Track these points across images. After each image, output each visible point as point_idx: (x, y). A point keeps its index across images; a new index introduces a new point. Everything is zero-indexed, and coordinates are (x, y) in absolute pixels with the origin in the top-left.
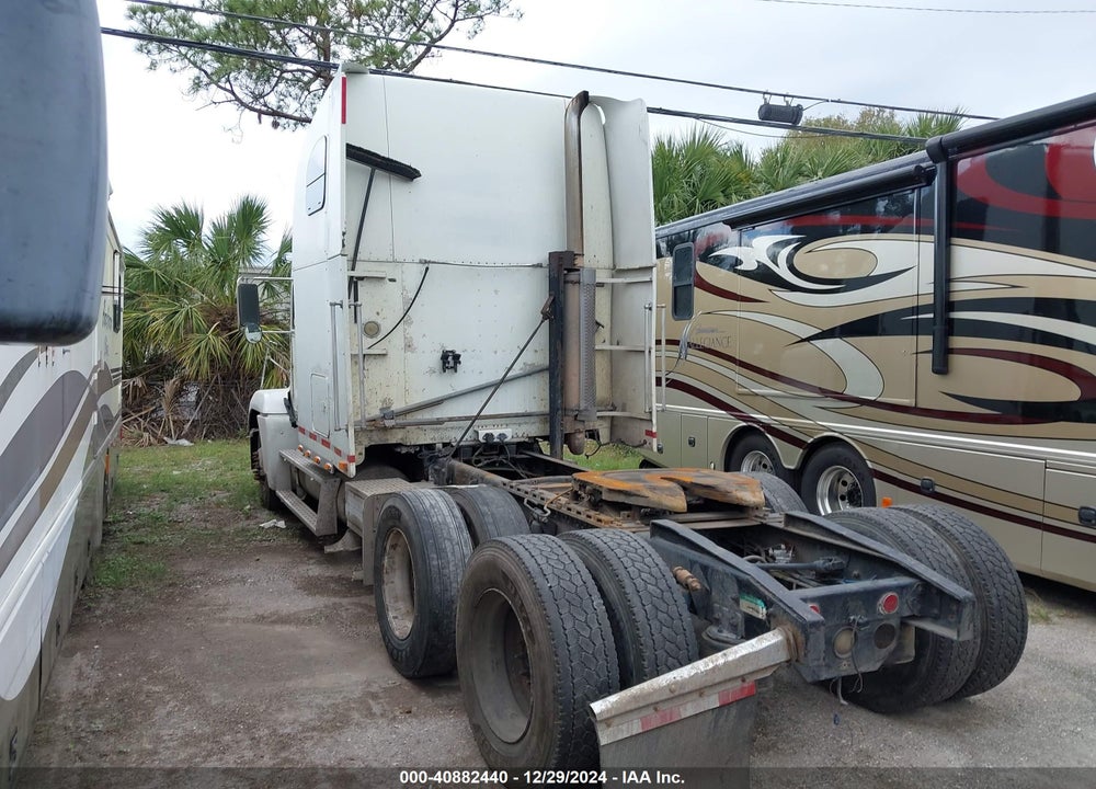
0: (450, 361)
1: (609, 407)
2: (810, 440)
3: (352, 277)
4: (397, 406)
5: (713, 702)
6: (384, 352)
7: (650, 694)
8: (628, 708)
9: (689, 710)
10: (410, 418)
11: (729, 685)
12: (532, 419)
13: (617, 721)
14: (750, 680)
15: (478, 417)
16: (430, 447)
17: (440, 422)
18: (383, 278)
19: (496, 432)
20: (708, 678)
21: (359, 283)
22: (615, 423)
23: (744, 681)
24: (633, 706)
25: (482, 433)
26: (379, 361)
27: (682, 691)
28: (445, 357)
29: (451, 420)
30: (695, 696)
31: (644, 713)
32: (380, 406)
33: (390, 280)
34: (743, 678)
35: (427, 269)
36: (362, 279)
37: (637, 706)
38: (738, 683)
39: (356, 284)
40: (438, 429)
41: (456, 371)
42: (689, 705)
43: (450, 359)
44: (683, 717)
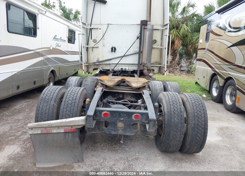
0: (113, 50)
1: (158, 64)
2: (226, 78)
3: (90, 28)
4: (100, 60)
5: (62, 131)
6: (97, 47)
7: (42, 125)
8: (37, 127)
9: (55, 131)
10: (104, 63)
11: (67, 128)
12: (135, 65)
13: (34, 129)
14: (74, 128)
15: (118, 64)
16: (109, 70)
17: (110, 64)
18: (98, 28)
19: (124, 68)
20: (59, 124)
21: (92, 30)
22: (161, 68)
23: (72, 127)
24: (38, 126)
25: (120, 68)
26: (96, 49)
27: (52, 126)
28: (112, 48)
29: (112, 64)
30: (57, 128)
31: (42, 129)
32: (97, 60)
33: (100, 29)
34: (72, 126)
35: (108, 26)
36: (93, 29)
37: (39, 127)
38: (70, 128)
39: (91, 30)
40: (110, 66)
41: (115, 52)
42: (55, 130)
43: (114, 49)
44: (53, 132)
